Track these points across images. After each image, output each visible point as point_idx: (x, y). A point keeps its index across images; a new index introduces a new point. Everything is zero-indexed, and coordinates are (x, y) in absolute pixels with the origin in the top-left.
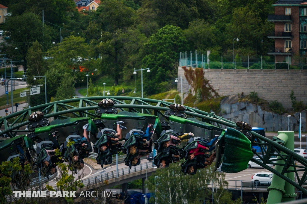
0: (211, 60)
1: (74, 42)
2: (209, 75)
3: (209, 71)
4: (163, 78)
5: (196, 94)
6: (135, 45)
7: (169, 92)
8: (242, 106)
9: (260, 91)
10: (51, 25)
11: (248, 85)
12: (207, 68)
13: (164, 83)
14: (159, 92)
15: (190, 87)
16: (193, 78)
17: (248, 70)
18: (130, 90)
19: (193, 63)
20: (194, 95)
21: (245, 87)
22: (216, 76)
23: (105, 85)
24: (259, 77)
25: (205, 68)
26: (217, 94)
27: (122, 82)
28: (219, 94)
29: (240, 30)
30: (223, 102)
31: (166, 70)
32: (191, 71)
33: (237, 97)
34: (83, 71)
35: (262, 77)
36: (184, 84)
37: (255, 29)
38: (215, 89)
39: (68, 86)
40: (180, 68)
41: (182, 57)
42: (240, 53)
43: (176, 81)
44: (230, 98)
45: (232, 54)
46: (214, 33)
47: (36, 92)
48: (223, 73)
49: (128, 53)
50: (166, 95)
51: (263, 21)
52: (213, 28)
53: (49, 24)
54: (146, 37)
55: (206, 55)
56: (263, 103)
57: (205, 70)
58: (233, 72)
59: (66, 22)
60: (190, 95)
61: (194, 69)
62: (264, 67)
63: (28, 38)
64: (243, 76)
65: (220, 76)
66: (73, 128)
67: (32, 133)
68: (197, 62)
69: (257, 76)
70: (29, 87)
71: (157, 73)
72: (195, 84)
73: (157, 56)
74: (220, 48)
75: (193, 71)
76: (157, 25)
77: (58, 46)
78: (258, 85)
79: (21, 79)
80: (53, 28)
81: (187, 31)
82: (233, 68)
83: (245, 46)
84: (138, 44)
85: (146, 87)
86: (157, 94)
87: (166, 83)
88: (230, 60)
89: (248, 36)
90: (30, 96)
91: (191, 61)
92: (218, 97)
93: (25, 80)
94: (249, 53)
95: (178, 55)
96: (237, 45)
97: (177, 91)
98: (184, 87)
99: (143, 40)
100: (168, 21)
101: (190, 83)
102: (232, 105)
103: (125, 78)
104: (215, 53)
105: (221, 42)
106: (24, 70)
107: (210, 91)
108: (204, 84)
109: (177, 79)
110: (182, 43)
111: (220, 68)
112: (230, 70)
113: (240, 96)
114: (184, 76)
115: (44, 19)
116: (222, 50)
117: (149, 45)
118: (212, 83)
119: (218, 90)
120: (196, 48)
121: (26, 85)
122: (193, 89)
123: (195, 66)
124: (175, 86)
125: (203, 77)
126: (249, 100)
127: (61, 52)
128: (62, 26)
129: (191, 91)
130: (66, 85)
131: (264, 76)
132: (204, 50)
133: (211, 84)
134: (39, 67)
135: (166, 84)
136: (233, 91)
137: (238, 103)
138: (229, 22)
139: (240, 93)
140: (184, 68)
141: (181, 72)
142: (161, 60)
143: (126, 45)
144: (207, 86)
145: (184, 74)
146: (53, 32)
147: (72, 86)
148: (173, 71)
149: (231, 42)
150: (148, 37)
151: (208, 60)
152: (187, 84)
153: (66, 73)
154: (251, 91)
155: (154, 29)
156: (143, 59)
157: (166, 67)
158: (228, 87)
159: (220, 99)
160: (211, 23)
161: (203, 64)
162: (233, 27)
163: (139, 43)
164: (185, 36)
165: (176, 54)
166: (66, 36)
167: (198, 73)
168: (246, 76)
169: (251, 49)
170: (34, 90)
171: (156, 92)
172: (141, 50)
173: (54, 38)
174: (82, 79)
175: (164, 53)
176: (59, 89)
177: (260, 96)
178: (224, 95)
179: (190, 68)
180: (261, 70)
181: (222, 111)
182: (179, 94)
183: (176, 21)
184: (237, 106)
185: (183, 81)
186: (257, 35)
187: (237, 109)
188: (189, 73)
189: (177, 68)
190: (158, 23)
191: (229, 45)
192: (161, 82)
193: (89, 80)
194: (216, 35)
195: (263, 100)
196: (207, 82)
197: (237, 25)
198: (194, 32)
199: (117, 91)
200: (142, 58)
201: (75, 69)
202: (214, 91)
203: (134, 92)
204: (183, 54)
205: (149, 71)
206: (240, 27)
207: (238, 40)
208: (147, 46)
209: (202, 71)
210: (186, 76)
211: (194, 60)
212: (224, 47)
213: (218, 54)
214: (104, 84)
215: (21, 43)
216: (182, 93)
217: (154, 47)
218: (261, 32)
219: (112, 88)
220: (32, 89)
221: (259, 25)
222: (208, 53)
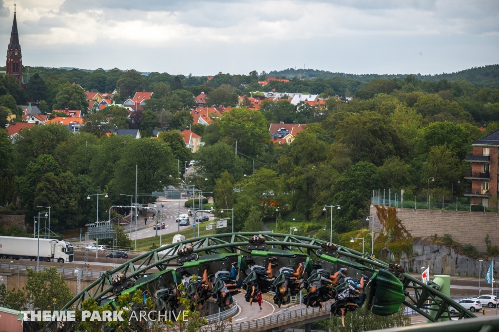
0: (405, 199)
1: (265, 176)
2: (402, 215)
3: (402, 210)
4: (354, 216)
5: (387, 234)
6: (327, 180)
7: (361, 230)
8: (435, 248)
9: (454, 234)
10: (245, 157)
11: (442, 226)
12: (400, 207)
13: (354, 222)
14: (350, 230)
15: (382, 226)
16: (385, 217)
17: (442, 211)
18: (320, 227)
19: (386, 202)
20: (385, 234)
21: (438, 229)
22: (409, 216)
23: (295, 221)
24: (454, 218)
25: (398, 208)
26: (409, 235)
27: (312, 218)
28: (412, 235)
29: (436, 170)
30: (415, 243)
31: (358, 208)
32: (383, 210)
33: (430, 239)
34: (273, 205)
35: (457, 219)
36: (375, 223)
37: (452, 169)
38: (407, 229)
39: (256, 220)
40: (372, 206)
41: (375, 195)
42: (435, 193)
43: (367, 219)
44: (423, 239)
45: (426, 194)
46: (409, 171)
47: (222, 225)
48: (416, 213)
49: (320, 189)
50: (357, 233)
51: (461, 161)
52: (408, 166)
53: (242, 156)
54: (338, 174)
55: (400, 194)
56: (457, 246)
57: (398, 210)
58: (427, 212)
59: (260, 155)
60: (382, 234)
61: (386, 208)
62: (459, 209)
63: (219, 170)
64: (437, 217)
65: (413, 216)
66: (222, 264)
67: (181, 268)
68: (390, 200)
69: (451, 218)
70: (215, 220)
71: (349, 211)
72: (387, 224)
73: (349, 193)
74: (415, 187)
75: (385, 210)
76: (351, 162)
77: (248, 178)
78: (452, 227)
79: (209, 211)
80: (247, 160)
81: (381, 169)
82: (427, 209)
83: (441, 186)
84: (330, 180)
85: (336, 225)
86: (348, 232)
87: (357, 221)
88: (424, 200)
89: (444, 176)
90: (216, 229)
91: (384, 200)
92: (410, 238)
93: (213, 213)
94: (445, 193)
95: (371, 193)
96: (433, 185)
97: (368, 230)
98: (375, 226)
99: (335, 176)
100: (362, 157)
101: (382, 222)
102: (425, 247)
103: (315, 215)
104: (410, 192)
105: (416, 180)
106: (214, 201)
107: (402, 231)
108: (397, 224)
109: (369, 218)
110: (374, 181)
111: (414, 208)
112: (424, 211)
113: (433, 238)
114: (376, 214)
115: (237, 150)
116: (417, 189)
117: (341, 182)
118: (404, 223)
119: (411, 230)
120: (390, 186)
121: (214, 218)
122: (385, 229)
123: (387, 205)
124: (366, 225)
125: (396, 216)
126: (442, 243)
127: (252, 185)
128: (256, 158)
129: (382, 230)
130: (253, 219)
131: (459, 218)
132: (398, 188)
133: (403, 225)
134: (228, 199)
135: (357, 223)
136: (426, 232)
137: (431, 245)
138: (425, 161)
139: (434, 235)
140: (376, 206)
141: (373, 211)
142: (354, 197)
143: (319, 181)
144: (399, 226)
145: (376, 212)
146: (246, 164)
147: (259, 220)
148: (365, 209)
149: (426, 182)
150: (340, 173)
151: (402, 199)
152: (378, 223)
153: (253, 207)
154: (445, 233)
155: (347, 164)
156: (335, 195)
157: (357, 204)
158: (421, 228)
159: (412, 240)
160: (407, 162)
161: (396, 203)
162: (429, 166)
163: (332, 180)
164: (379, 173)
165: (369, 191)
166: (258, 169)
167: (391, 212)
168: (441, 217)
169: (446, 190)
170: (220, 223)
171: (347, 230)
172: (332, 186)
173: (246, 171)
174: (272, 214)
175: (357, 190)
176: (246, 224)
177: (454, 239)
178: (417, 236)
179: (383, 207)
180: (456, 212)
181: (413, 253)
182: (370, 234)
183: (370, 157)
184: (429, 248)
185: (375, 220)
186: (453, 175)
187: (429, 251)
188: (381, 213)
189: (370, 206)
190: (351, 159)
191: (425, 185)
192: (352, 220)
193: (278, 215)
194: (411, 173)
195: (457, 243)
196: (399, 222)
197: (434, 164)
198: (389, 170)
199: (307, 227)
200: (333, 194)
201: (264, 203)
202: (406, 231)
203: (324, 229)
204: (376, 191)
205: (339, 208)
206: (437, 166)
207: (433, 180)
208: (340, 183)
209: (395, 210)
210: (378, 215)
211: (387, 198)
212: (419, 186)
213: (412, 193)
214: (294, 219)
215: (212, 174)
216: (373, 233)
217: (346, 184)
218: (457, 173)
219: (301, 224)
220: (219, 222)
221: (457, 165)
222: (402, 192)
